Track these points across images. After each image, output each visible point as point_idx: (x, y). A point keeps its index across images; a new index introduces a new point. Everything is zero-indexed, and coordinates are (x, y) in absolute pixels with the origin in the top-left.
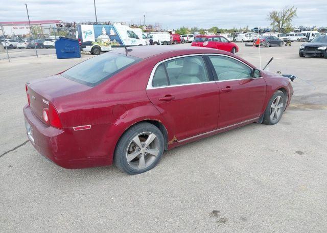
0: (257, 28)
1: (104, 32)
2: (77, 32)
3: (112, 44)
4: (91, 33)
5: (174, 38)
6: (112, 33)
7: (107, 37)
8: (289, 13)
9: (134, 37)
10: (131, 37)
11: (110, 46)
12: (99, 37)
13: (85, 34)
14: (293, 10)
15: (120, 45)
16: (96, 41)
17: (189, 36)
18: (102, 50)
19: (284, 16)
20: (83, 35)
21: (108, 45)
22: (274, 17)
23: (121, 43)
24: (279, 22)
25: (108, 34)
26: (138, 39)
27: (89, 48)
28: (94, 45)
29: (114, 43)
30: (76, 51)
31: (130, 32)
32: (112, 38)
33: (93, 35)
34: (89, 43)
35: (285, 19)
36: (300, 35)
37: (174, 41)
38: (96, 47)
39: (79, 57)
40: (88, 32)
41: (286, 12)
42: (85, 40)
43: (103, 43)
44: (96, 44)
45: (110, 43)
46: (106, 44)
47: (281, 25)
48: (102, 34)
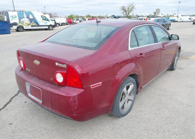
0: (114, 16)
1: (25, 16)
2: (5, 16)
3: (32, 25)
4: (16, 17)
5: (68, 21)
6: (31, 17)
7: (28, 19)
8: (131, 7)
9: (46, 20)
10: (43, 20)
11: (30, 26)
12: (22, 20)
13: (12, 18)
14: (133, 5)
15: (37, 25)
16: (20, 22)
17: (77, 20)
18: (25, 28)
19: (129, 9)
20: (10, 19)
21: (28, 25)
22: (123, 9)
23: (37, 24)
24: (126, 12)
25: (28, 17)
26: (49, 21)
27: (15, 27)
28: (18, 25)
29: (32, 24)
30: (7, 29)
31: (43, 17)
32: (31, 20)
33: (17, 18)
34: (15, 24)
35: (129, 10)
36: (138, 19)
37: (68, 23)
38: (20, 27)
39: (9, 33)
40: (13, 16)
41: (129, 7)
42: (11, 22)
43: (25, 24)
44: (20, 24)
45: (30, 24)
46: (27, 24)
47: (127, 14)
48: (24, 18)
